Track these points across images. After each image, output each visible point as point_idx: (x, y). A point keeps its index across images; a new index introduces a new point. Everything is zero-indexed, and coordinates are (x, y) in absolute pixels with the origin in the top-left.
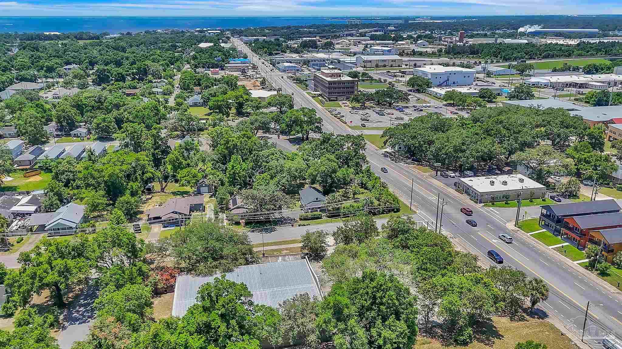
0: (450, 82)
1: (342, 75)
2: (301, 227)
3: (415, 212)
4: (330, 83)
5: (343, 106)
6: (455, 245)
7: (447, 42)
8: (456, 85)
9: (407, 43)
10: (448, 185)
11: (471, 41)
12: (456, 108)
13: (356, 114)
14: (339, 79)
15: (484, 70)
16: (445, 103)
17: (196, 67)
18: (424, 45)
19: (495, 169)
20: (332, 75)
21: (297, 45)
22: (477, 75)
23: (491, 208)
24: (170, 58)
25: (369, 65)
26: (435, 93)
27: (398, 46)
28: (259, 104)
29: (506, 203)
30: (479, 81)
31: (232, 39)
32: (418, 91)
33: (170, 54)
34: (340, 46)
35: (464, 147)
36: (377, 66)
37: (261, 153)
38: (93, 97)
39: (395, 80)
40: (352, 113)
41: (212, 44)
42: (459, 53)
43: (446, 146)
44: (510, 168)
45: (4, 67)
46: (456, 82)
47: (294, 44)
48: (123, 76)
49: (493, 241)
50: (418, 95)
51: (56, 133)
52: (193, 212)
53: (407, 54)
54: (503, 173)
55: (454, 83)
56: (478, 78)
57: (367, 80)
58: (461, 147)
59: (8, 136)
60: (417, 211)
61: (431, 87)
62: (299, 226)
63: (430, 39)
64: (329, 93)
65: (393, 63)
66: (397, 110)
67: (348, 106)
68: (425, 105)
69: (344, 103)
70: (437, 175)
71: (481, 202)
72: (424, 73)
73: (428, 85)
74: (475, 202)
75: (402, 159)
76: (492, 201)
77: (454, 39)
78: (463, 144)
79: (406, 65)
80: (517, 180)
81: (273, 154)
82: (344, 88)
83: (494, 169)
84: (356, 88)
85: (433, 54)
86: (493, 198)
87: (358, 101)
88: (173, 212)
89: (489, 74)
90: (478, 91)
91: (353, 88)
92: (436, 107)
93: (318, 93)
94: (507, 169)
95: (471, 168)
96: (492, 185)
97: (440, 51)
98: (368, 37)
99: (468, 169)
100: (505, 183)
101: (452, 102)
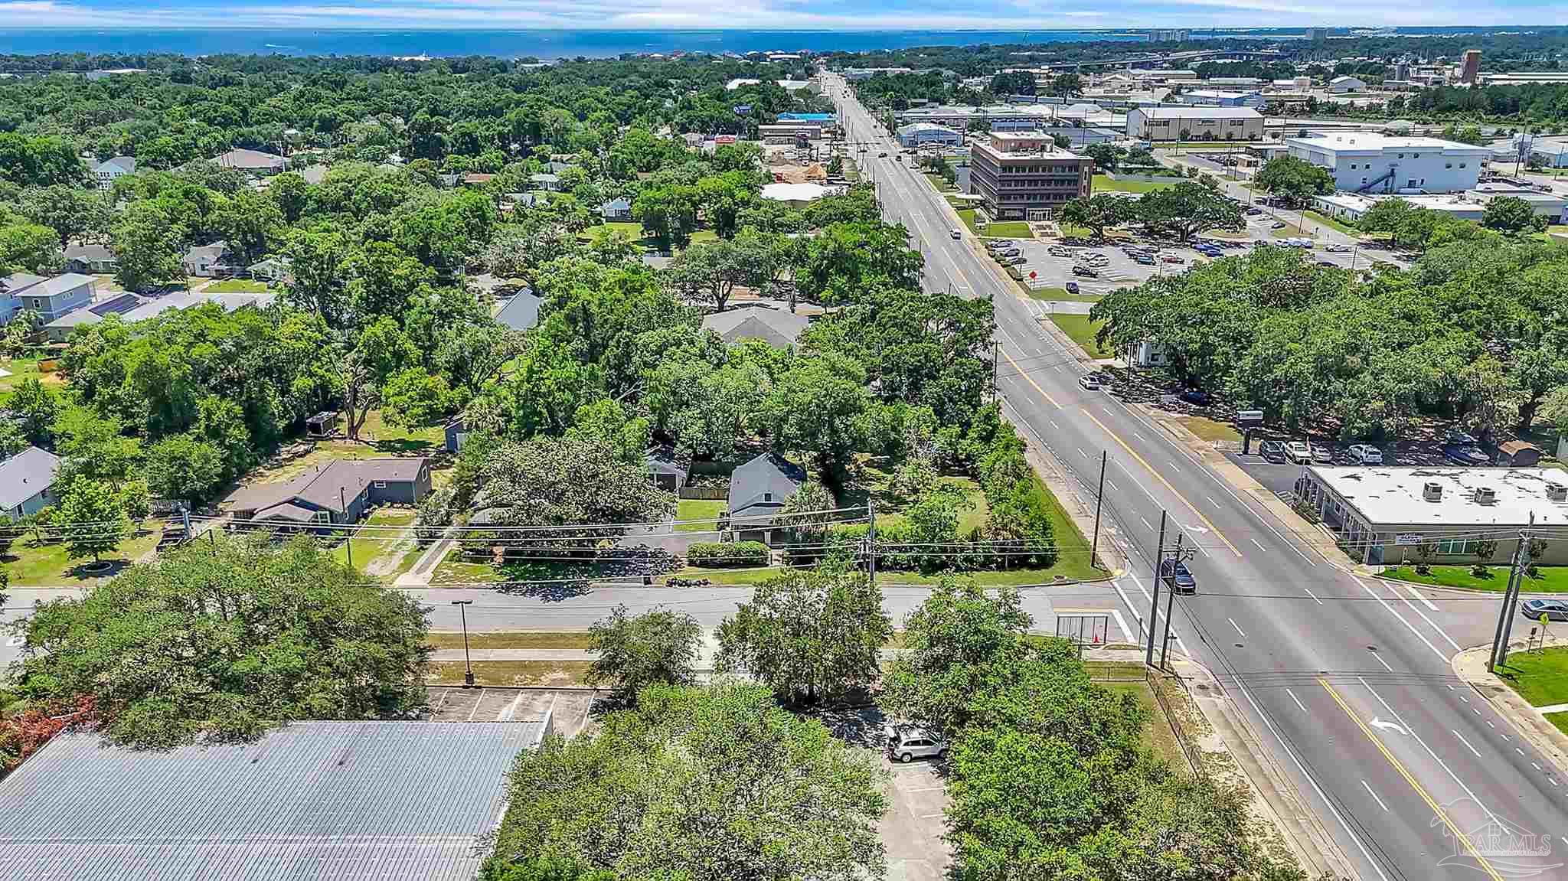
0: (1401, 179)
1: (1048, 146)
2: (676, 589)
3: (1107, 575)
4: (1007, 166)
5: (1036, 234)
6: (1204, 721)
7: (1425, 80)
8: (1419, 190)
9: (1300, 85)
10: (1271, 487)
11: (1499, 79)
12: (1398, 254)
13: (1066, 256)
14: (1038, 155)
15: (1521, 153)
16: (1367, 238)
17: (684, 129)
18: (1351, 90)
19: (1470, 444)
20: (1020, 146)
21: (982, 88)
22: (1494, 166)
23: (1410, 588)
24: (624, 105)
25: (1158, 132)
26: (1338, 211)
27: (1272, 93)
28: (776, 216)
29: (1477, 574)
30: (1498, 181)
31: (823, 72)
32: (1289, 203)
33: (632, 97)
34: (1102, 90)
35: (1353, 360)
36: (1184, 136)
37: (642, 338)
38: (344, 180)
39: (1225, 173)
40: (1054, 254)
41: (757, 81)
42: (1451, 108)
43: (1289, 352)
44: (1531, 446)
45: (223, 117)
46: (1419, 182)
47: (975, 84)
48: (474, 141)
49: (1376, 722)
50: (1283, 214)
51: (216, 266)
52: (381, 505)
53: (1292, 111)
54: (1496, 458)
55: (1412, 184)
56: (1495, 173)
57: (1141, 170)
58: (1343, 360)
59: (101, 268)
60: (1117, 573)
61: (1330, 192)
62: (670, 584)
63: (1373, 74)
64: (1002, 197)
65: (1237, 131)
66: (1201, 250)
67: (1053, 235)
68: (1295, 239)
69: (1040, 227)
70: (1246, 452)
71: (1374, 560)
72: (1315, 151)
73: (1320, 186)
74: (1352, 557)
75: (1151, 394)
76: (1420, 558)
77: (1448, 73)
78: (1353, 349)
79: (1274, 136)
80: (1541, 488)
81: (678, 344)
82: (1049, 182)
83: (1466, 444)
84: (1085, 183)
85: (1373, 111)
86: (1423, 549)
87: (1081, 221)
88: (291, 502)
89: (1536, 164)
90: (1483, 208)
91: (1076, 182)
92: (1330, 247)
93: (979, 197)
94: (1517, 445)
95: (1375, 437)
96: (1429, 500)
97: (1398, 103)
98: (1192, 69)
99: (1359, 439)
100: (1485, 497)
101: (1389, 236)
